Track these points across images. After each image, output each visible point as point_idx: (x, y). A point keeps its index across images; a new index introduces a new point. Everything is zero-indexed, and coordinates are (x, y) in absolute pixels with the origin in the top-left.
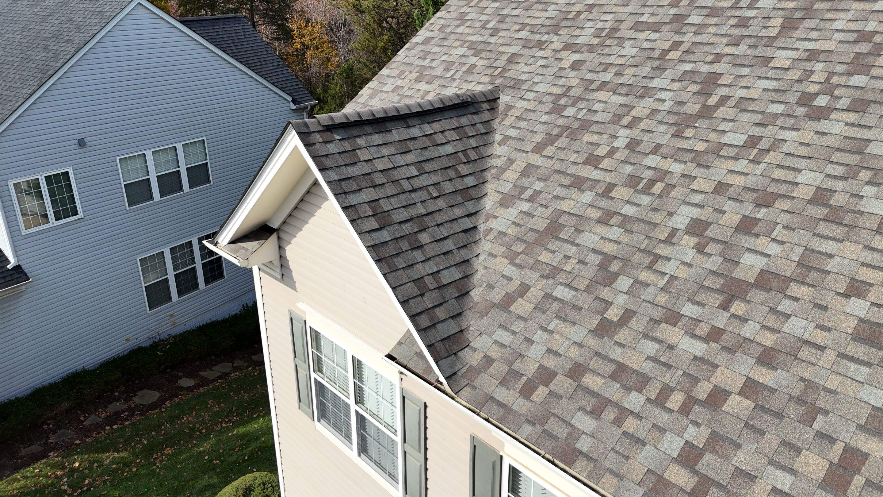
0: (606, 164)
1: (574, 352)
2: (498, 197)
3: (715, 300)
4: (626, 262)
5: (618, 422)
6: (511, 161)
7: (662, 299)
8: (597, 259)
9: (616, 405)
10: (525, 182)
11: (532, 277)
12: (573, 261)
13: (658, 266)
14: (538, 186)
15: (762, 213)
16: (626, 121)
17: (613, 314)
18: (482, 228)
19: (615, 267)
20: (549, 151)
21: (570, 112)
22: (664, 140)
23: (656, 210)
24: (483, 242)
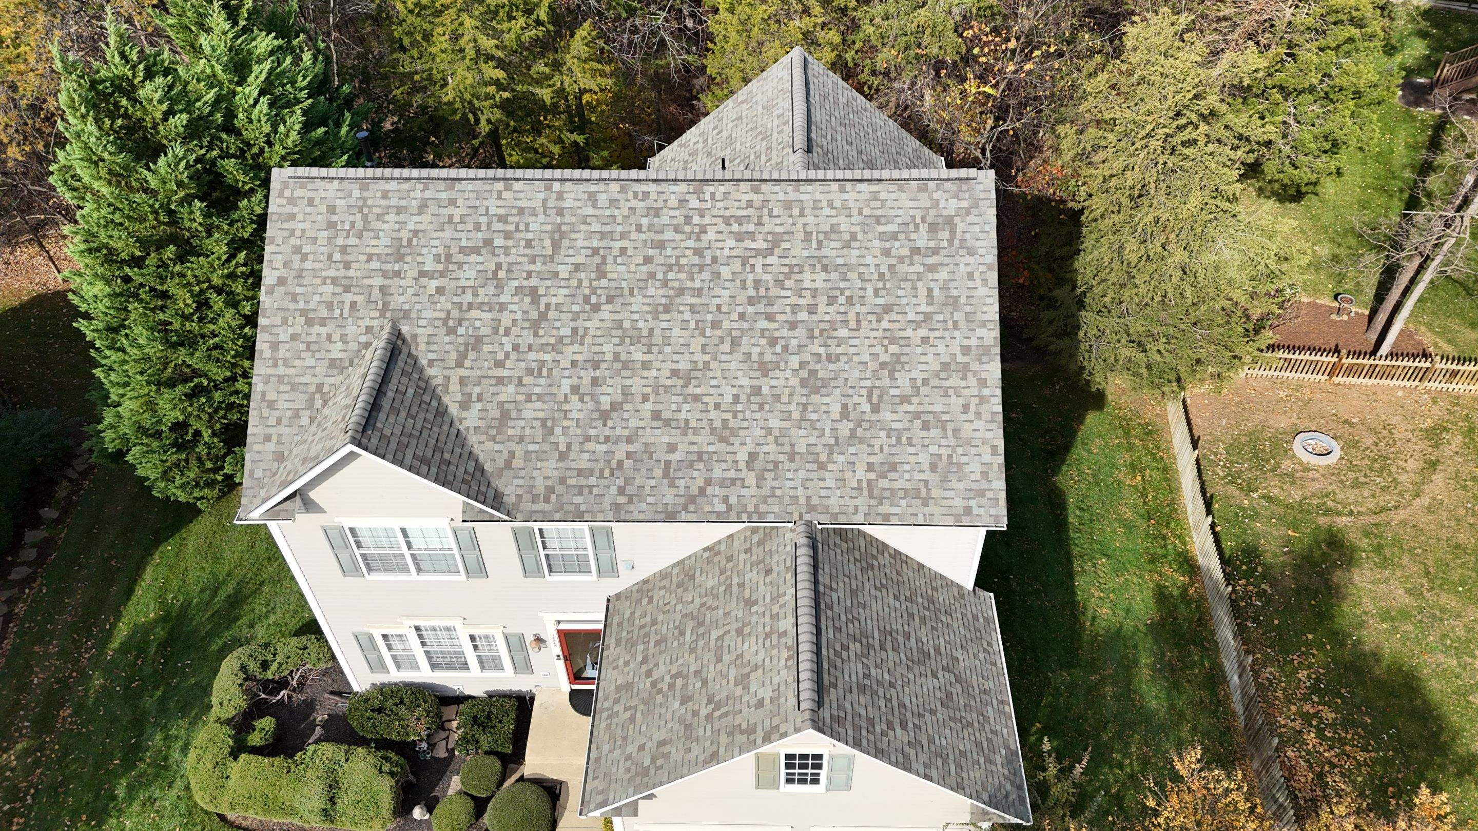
0: (508, 364)
1: (556, 473)
2: (457, 405)
3: (599, 423)
4: (553, 419)
5: (591, 492)
6: (447, 378)
7: (579, 431)
8: (539, 423)
9: (586, 486)
10: (468, 390)
11: (513, 446)
12: (527, 429)
13: (569, 416)
14: (477, 390)
15: (598, 373)
16: (501, 331)
17: (563, 448)
18: (461, 428)
19: (549, 423)
20: (467, 363)
21: (461, 331)
22: (531, 340)
23: (550, 386)
24: (469, 437)
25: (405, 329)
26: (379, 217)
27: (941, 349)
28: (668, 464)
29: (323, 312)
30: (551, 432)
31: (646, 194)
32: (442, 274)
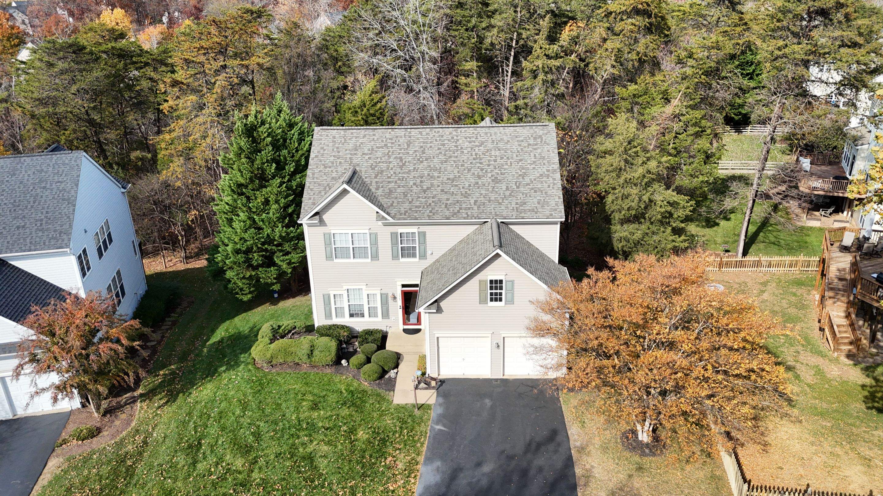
0: (392, 177)
1: (408, 207)
3: (423, 193)
4: (407, 192)
5: (420, 212)
6: (371, 181)
7: (416, 195)
8: (402, 193)
9: (418, 211)
10: (378, 185)
12: (398, 195)
13: (412, 191)
14: (381, 185)
15: (422, 179)
16: (390, 169)
17: (410, 200)
18: (375, 195)
20: (378, 178)
21: (376, 169)
22: (400, 171)
23: (406, 183)
24: (378, 197)
25: (357, 169)
26: (350, 139)
27: (540, 170)
28: (447, 204)
29: (331, 165)
30: (406, 196)
31: (439, 132)
32: (370, 154)
